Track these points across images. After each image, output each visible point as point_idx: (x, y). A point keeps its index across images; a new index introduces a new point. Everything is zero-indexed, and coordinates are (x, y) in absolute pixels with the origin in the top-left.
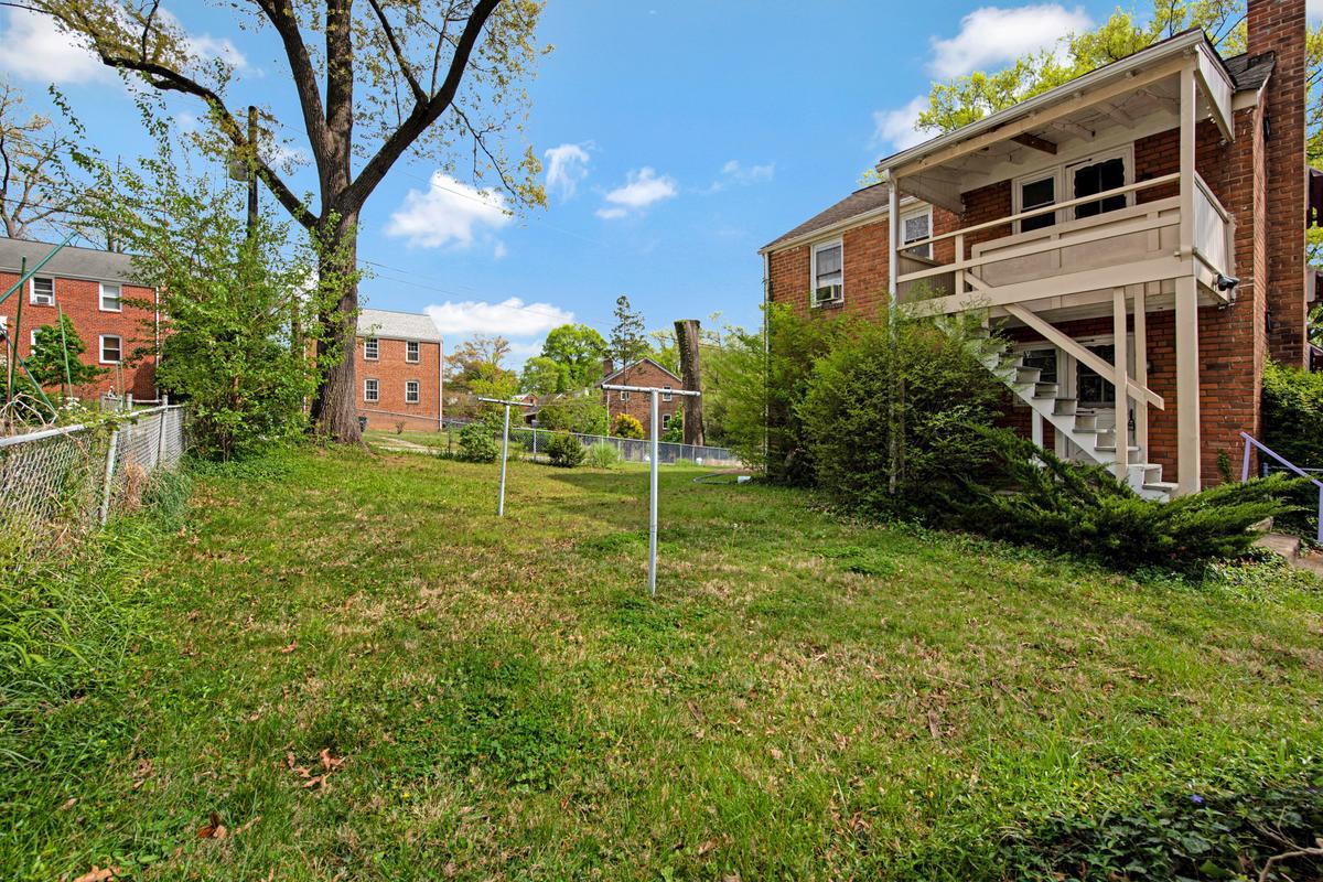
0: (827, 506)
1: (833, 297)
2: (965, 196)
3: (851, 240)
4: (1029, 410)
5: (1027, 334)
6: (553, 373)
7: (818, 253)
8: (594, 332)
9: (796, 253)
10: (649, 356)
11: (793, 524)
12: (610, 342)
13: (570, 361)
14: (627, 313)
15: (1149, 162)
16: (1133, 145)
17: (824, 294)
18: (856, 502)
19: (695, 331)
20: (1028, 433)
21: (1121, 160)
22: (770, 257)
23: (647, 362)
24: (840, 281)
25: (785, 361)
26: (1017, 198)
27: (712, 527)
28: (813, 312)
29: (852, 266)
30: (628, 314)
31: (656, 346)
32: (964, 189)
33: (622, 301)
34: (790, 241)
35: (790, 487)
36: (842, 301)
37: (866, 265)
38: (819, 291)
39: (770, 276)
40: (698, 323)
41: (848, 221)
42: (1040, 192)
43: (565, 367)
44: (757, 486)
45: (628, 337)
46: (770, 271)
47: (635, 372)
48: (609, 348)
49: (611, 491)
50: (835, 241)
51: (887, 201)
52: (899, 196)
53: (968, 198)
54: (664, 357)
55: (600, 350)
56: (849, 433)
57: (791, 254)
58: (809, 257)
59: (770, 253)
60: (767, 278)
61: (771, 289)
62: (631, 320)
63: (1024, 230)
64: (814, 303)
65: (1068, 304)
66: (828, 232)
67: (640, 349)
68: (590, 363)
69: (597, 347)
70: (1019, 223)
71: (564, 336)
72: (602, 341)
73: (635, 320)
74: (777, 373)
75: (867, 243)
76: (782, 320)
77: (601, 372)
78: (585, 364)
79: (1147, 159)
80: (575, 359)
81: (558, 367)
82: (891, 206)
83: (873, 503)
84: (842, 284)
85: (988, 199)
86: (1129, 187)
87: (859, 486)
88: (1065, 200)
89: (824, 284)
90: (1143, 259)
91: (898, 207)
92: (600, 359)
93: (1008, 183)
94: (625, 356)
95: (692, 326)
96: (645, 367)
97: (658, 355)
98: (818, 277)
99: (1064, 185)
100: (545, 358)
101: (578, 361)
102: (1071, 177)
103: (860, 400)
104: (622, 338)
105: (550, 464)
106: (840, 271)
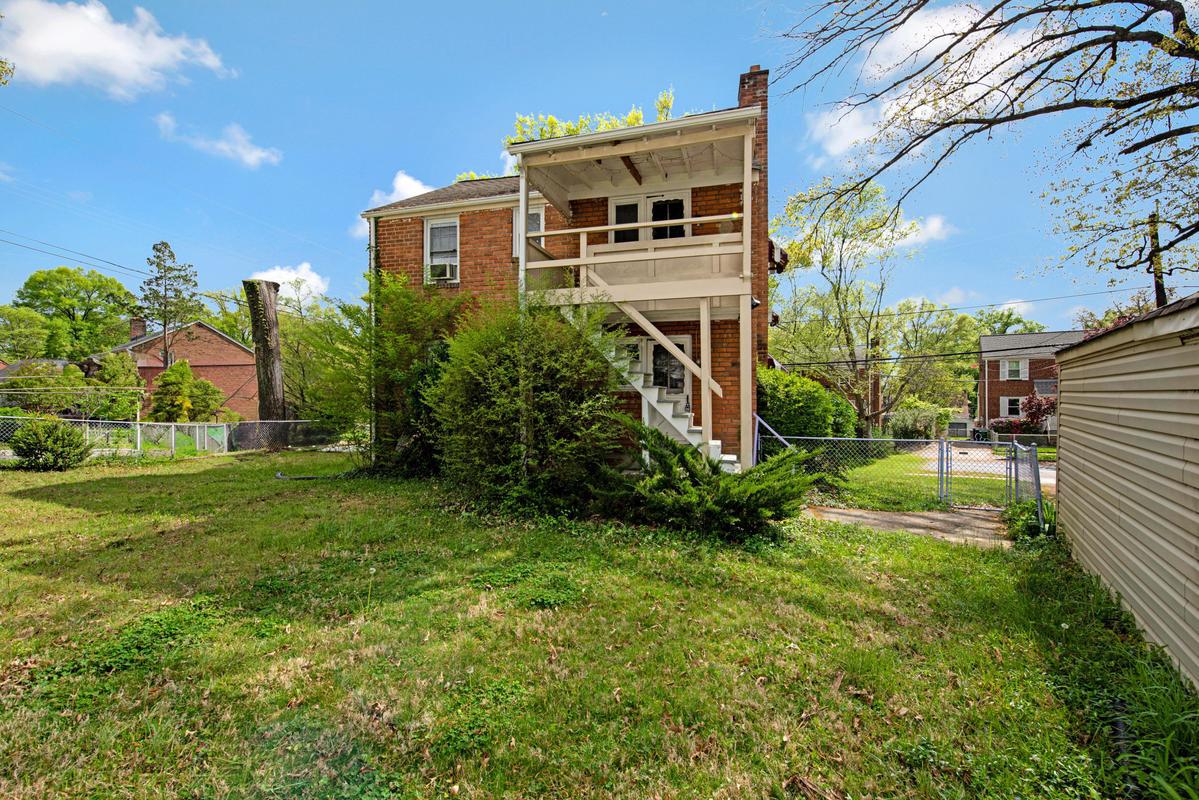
0: (462, 504)
1: (448, 276)
2: (572, 203)
3: (468, 221)
4: (638, 396)
5: (635, 329)
6: (37, 330)
7: (432, 229)
8: (113, 282)
9: (408, 224)
10: (204, 319)
11: (433, 535)
12: (141, 295)
13: (72, 317)
14: (169, 263)
15: (700, 207)
16: (690, 191)
17: (439, 272)
18: (497, 498)
19: (273, 295)
20: (639, 417)
21: (682, 201)
22: (376, 223)
23: (200, 325)
24: (457, 262)
25: (401, 338)
26: (612, 214)
27: (325, 562)
28: (428, 288)
29: (468, 248)
30: (172, 265)
31: (212, 307)
32: (571, 197)
33: (160, 248)
34: (401, 210)
35: (407, 476)
36: (458, 281)
37: (482, 249)
38: (433, 268)
39: (376, 243)
40: (276, 286)
41: (466, 202)
42: (628, 213)
43: (62, 323)
44: (363, 480)
45: (171, 294)
46: (377, 238)
47: (181, 336)
48: (139, 303)
49: (139, 511)
50: (452, 220)
51: (515, 191)
52: (528, 189)
53: (575, 205)
54: (225, 322)
55: (124, 305)
56: (489, 423)
57: (401, 224)
58: (423, 231)
59: (377, 220)
60: (373, 244)
61: (377, 257)
62: (176, 273)
63: (617, 241)
64: (428, 279)
65: (661, 307)
66: (445, 209)
67: (190, 310)
68: (108, 320)
69: (118, 300)
70: (613, 232)
71: (60, 282)
72: (127, 294)
73: (183, 273)
74: (391, 351)
75: (484, 229)
76: (394, 293)
77: (127, 333)
78: (97, 322)
79: (699, 204)
80: (80, 314)
81: (48, 322)
82: (522, 195)
83: (517, 498)
84: (458, 264)
85: (591, 210)
86: (687, 220)
87: (499, 479)
88: (645, 222)
89: (438, 261)
90: (709, 277)
91: (528, 199)
92: (124, 317)
93: (606, 200)
94: (166, 317)
95: (269, 288)
96: (197, 332)
97: (217, 319)
98: (432, 254)
99: (645, 211)
100: (23, 309)
101: (85, 317)
102: (650, 207)
103: (503, 388)
104: (162, 293)
105: (18, 468)
106: (455, 251)
